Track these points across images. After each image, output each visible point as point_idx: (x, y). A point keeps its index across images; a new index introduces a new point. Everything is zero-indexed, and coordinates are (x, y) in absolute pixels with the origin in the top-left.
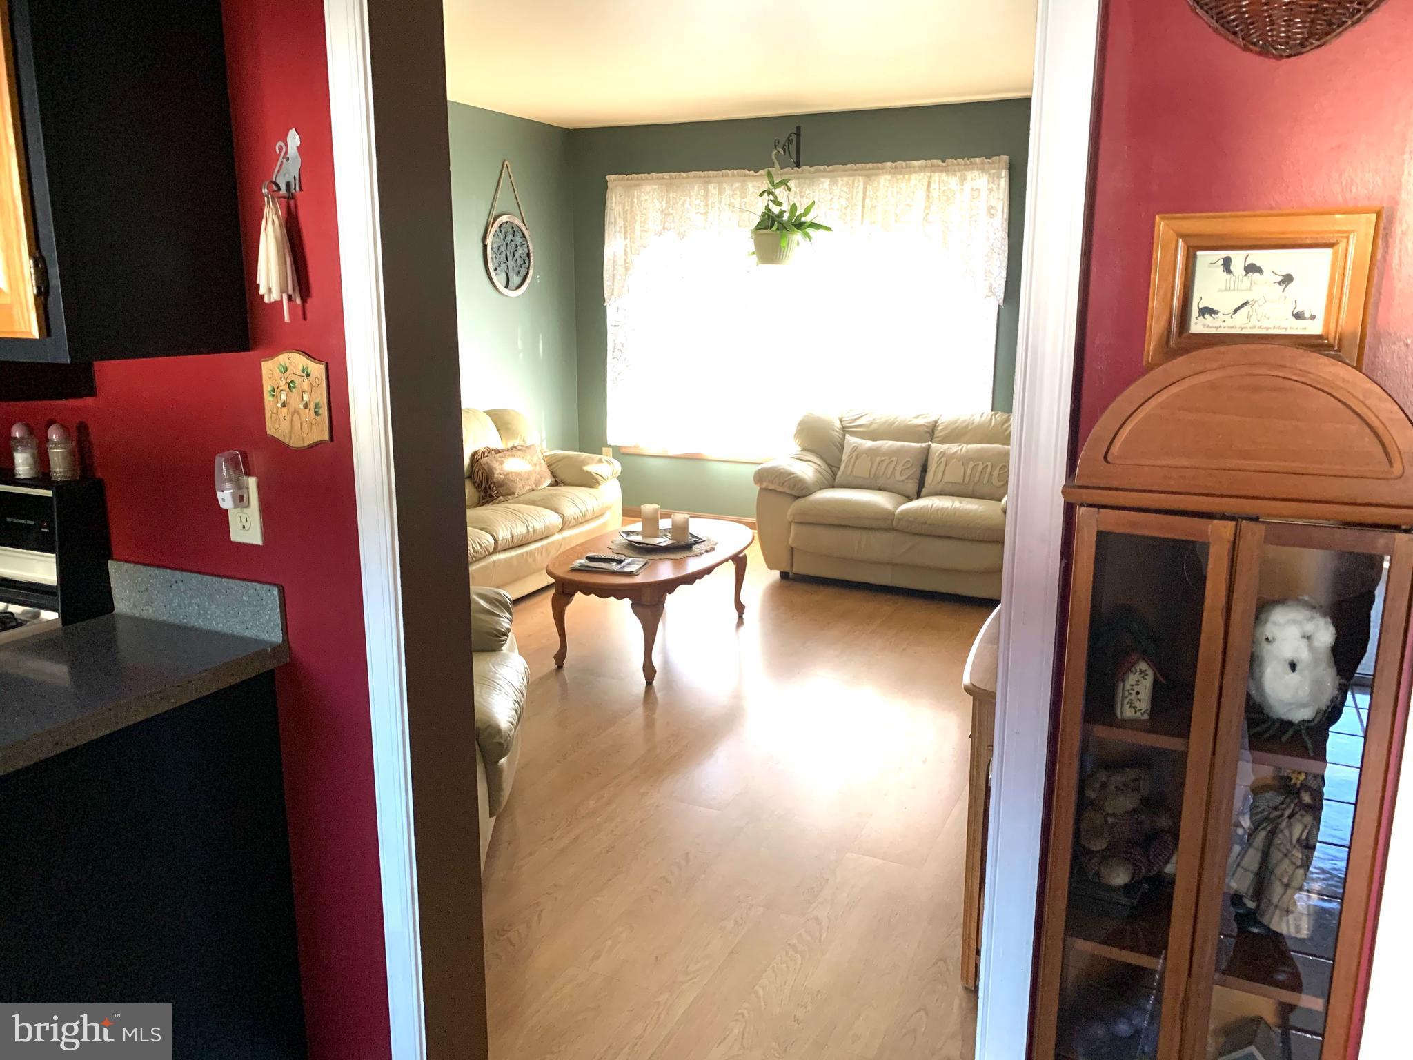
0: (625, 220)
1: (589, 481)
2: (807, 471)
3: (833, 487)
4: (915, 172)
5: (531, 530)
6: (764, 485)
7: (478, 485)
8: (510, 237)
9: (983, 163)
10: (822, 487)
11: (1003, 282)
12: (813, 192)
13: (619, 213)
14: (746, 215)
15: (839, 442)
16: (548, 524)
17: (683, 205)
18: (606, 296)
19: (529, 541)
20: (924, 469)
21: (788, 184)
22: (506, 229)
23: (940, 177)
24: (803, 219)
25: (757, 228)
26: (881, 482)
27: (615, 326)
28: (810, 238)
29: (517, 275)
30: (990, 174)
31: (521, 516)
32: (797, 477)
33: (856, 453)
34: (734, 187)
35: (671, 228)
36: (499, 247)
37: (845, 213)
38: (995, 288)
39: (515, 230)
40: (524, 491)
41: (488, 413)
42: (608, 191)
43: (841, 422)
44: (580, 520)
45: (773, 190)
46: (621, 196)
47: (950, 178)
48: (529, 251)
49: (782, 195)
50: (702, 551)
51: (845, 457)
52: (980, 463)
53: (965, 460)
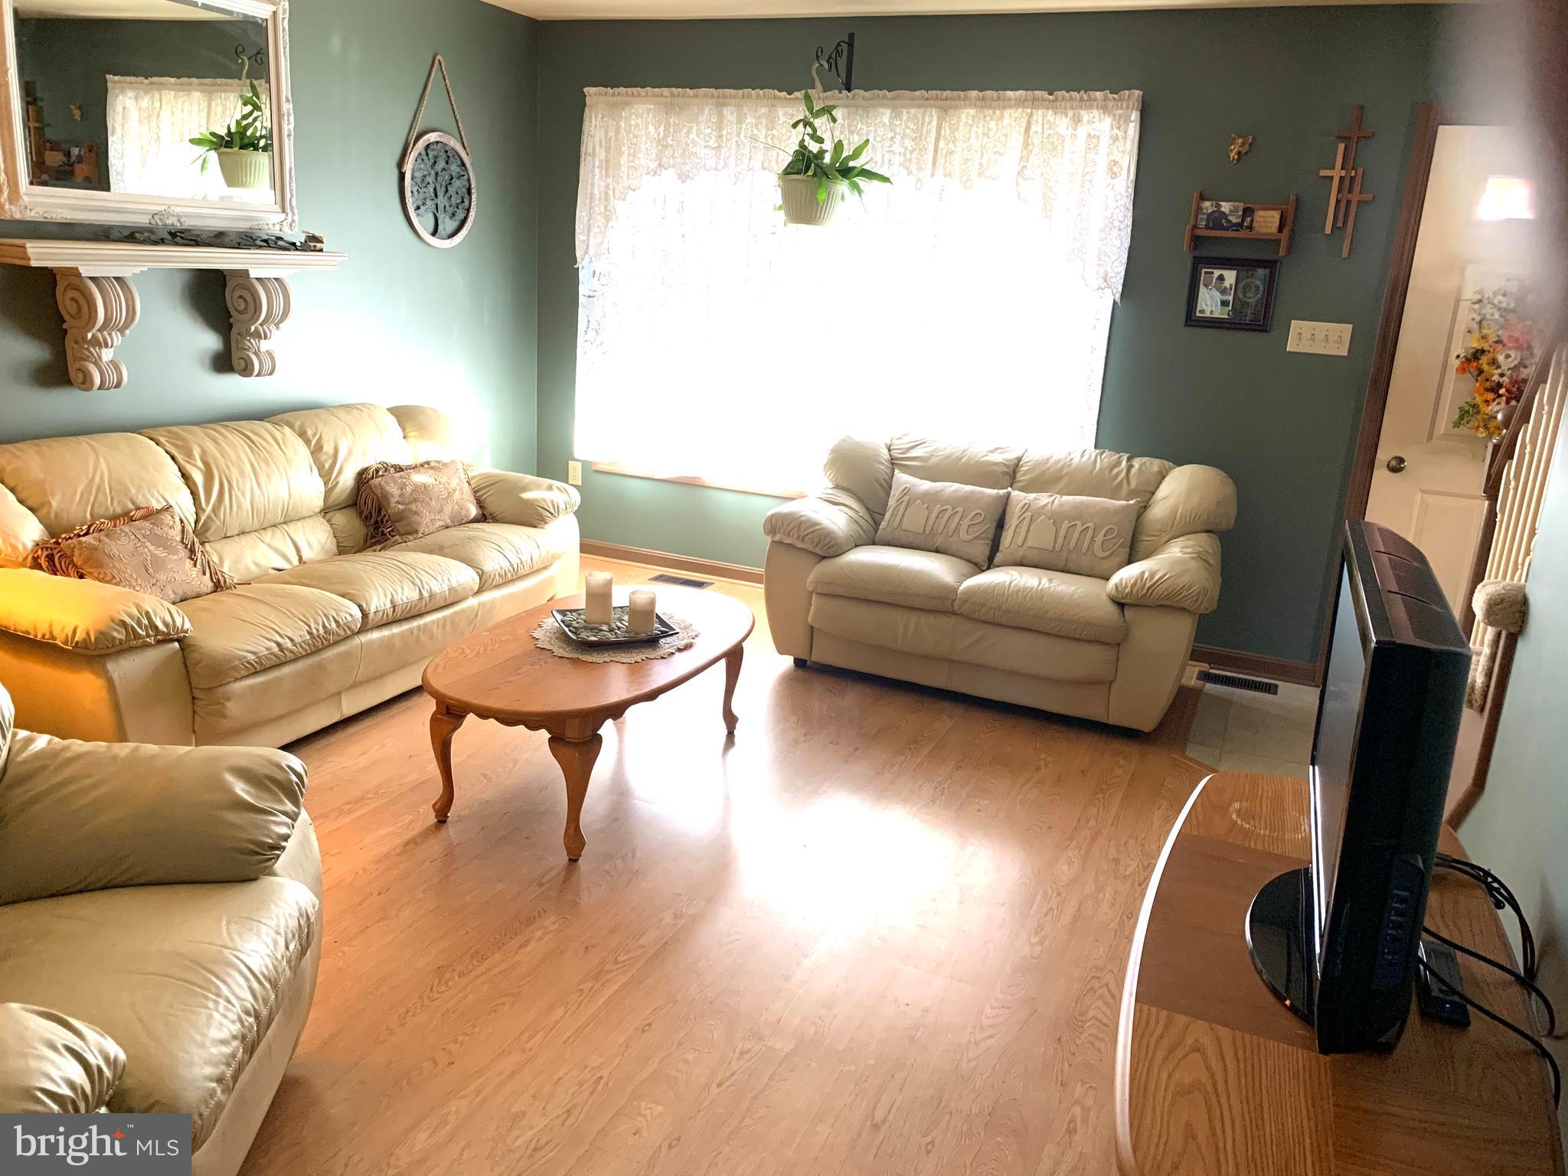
0: (608, 150)
1: (531, 517)
2: (837, 519)
3: (874, 543)
4: (1010, 107)
5: (426, 594)
6: (778, 537)
7: (366, 517)
8: (441, 164)
9: (1106, 99)
10: (857, 543)
11: (1122, 269)
12: (868, 127)
13: (601, 141)
14: (774, 153)
15: (885, 480)
16: (454, 584)
17: (688, 133)
18: (578, 254)
19: (423, 611)
20: (1000, 525)
21: (833, 113)
22: (436, 153)
23: (1044, 116)
24: (851, 164)
25: (788, 171)
26: (939, 541)
27: (590, 297)
28: (860, 191)
29: (451, 218)
30: (1115, 115)
31: (412, 573)
32: (824, 528)
33: (907, 497)
34: (759, 113)
35: (670, 166)
36: (424, 176)
37: (910, 160)
38: (1112, 277)
39: (450, 155)
40: (432, 528)
41: (393, 411)
42: (587, 110)
43: (889, 451)
44: (509, 575)
45: (812, 120)
46: (603, 118)
47: (1058, 117)
48: (470, 185)
49: (824, 128)
50: (671, 650)
51: (892, 502)
52: (1078, 523)
53: (1057, 518)
